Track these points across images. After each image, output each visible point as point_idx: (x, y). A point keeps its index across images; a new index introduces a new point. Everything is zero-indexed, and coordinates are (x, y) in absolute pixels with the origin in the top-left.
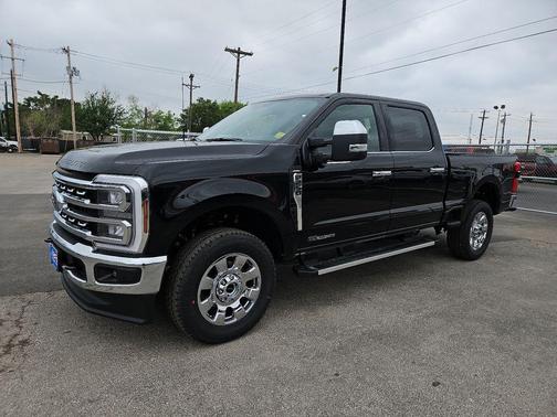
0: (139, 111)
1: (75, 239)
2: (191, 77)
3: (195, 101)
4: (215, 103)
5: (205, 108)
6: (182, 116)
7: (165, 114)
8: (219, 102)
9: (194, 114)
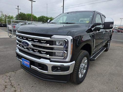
0: (4, 15)
1: (40, 57)
2: (18, 6)
3: (19, 13)
4: (25, 14)
5: (22, 15)
6: (16, 17)
7: (11, 16)
8: (26, 14)
9: (19, 16)
